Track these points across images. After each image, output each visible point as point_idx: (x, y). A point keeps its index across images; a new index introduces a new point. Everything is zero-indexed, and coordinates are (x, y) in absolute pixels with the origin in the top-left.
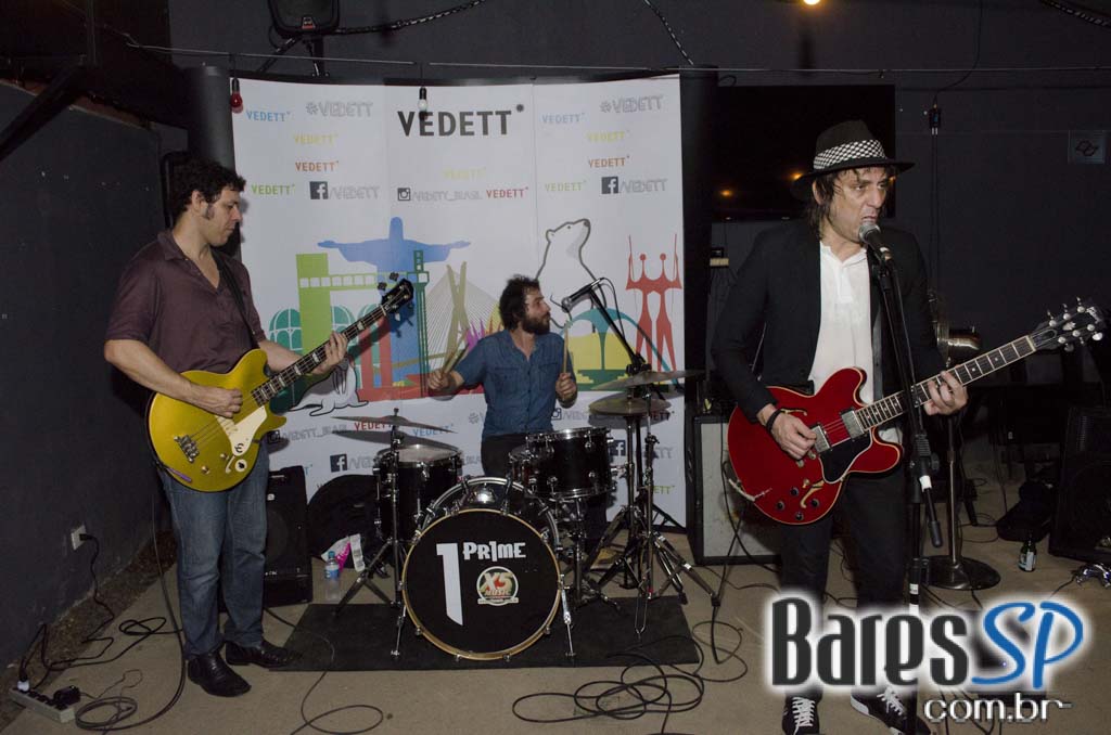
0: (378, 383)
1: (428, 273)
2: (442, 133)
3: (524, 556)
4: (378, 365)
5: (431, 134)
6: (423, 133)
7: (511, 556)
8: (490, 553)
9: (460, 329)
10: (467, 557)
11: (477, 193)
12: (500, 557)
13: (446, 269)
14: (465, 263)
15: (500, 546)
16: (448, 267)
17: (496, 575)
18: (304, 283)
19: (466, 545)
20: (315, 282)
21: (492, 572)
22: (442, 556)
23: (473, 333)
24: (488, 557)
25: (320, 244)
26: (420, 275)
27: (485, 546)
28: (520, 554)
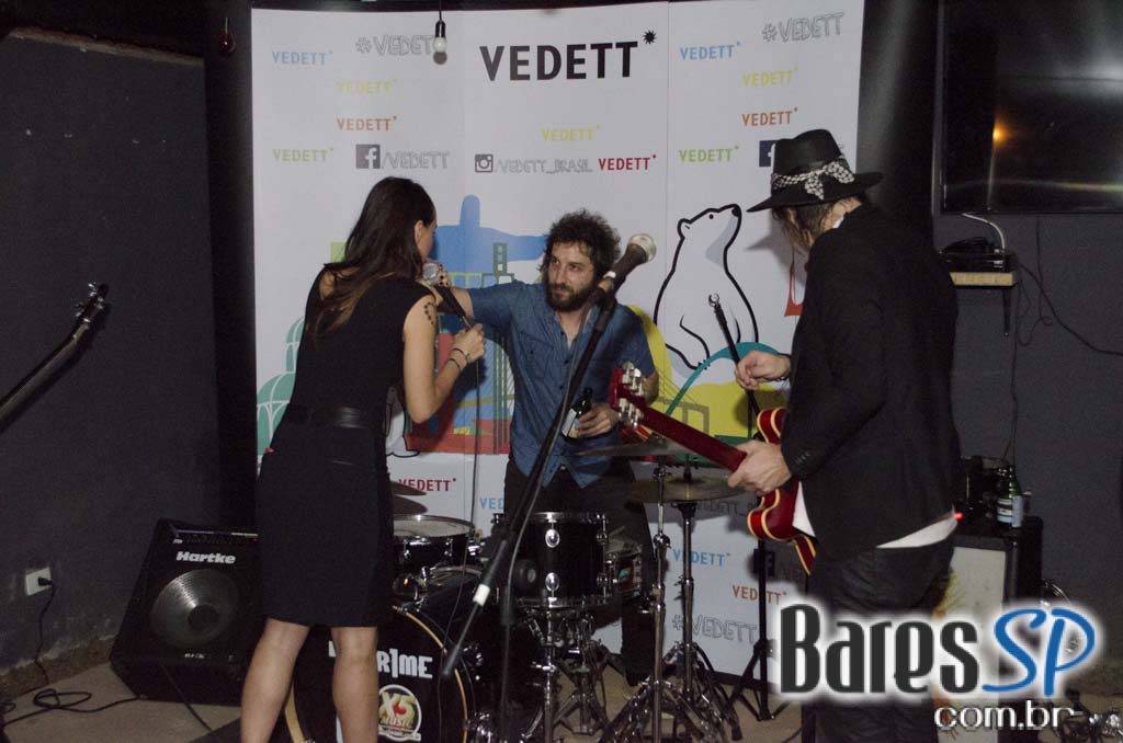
3: (430, 676)
17: (396, 696)
21: (391, 692)
28: (426, 672)
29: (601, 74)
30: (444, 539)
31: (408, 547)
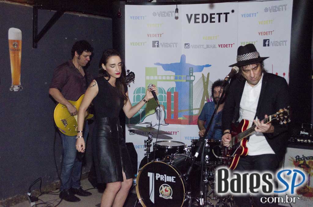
0: (172, 117)
1: (194, 76)
2: (203, 22)
3: (175, 182)
4: (173, 111)
5: (199, 22)
6: (195, 22)
7: (171, 181)
8: (164, 179)
9: (206, 99)
10: (157, 179)
11: (215, 45)
12: (167, 181)
13: (202, 75)
14: (209, 73)
15: (168, 177)
16: (203, 75)
17: (166, 187)
18: (148, 78)
19: (157, 174)
20: (152, 78)
21: (164, 186)
22: (149, 177)
23: (210, 101)
24: (163, 180)
25: (155, 64)
26: (191, 77)
27: (163, 176)
28: (174, 181)
29: (219, 21)
30: (177, 147)
31: (167, 149)
